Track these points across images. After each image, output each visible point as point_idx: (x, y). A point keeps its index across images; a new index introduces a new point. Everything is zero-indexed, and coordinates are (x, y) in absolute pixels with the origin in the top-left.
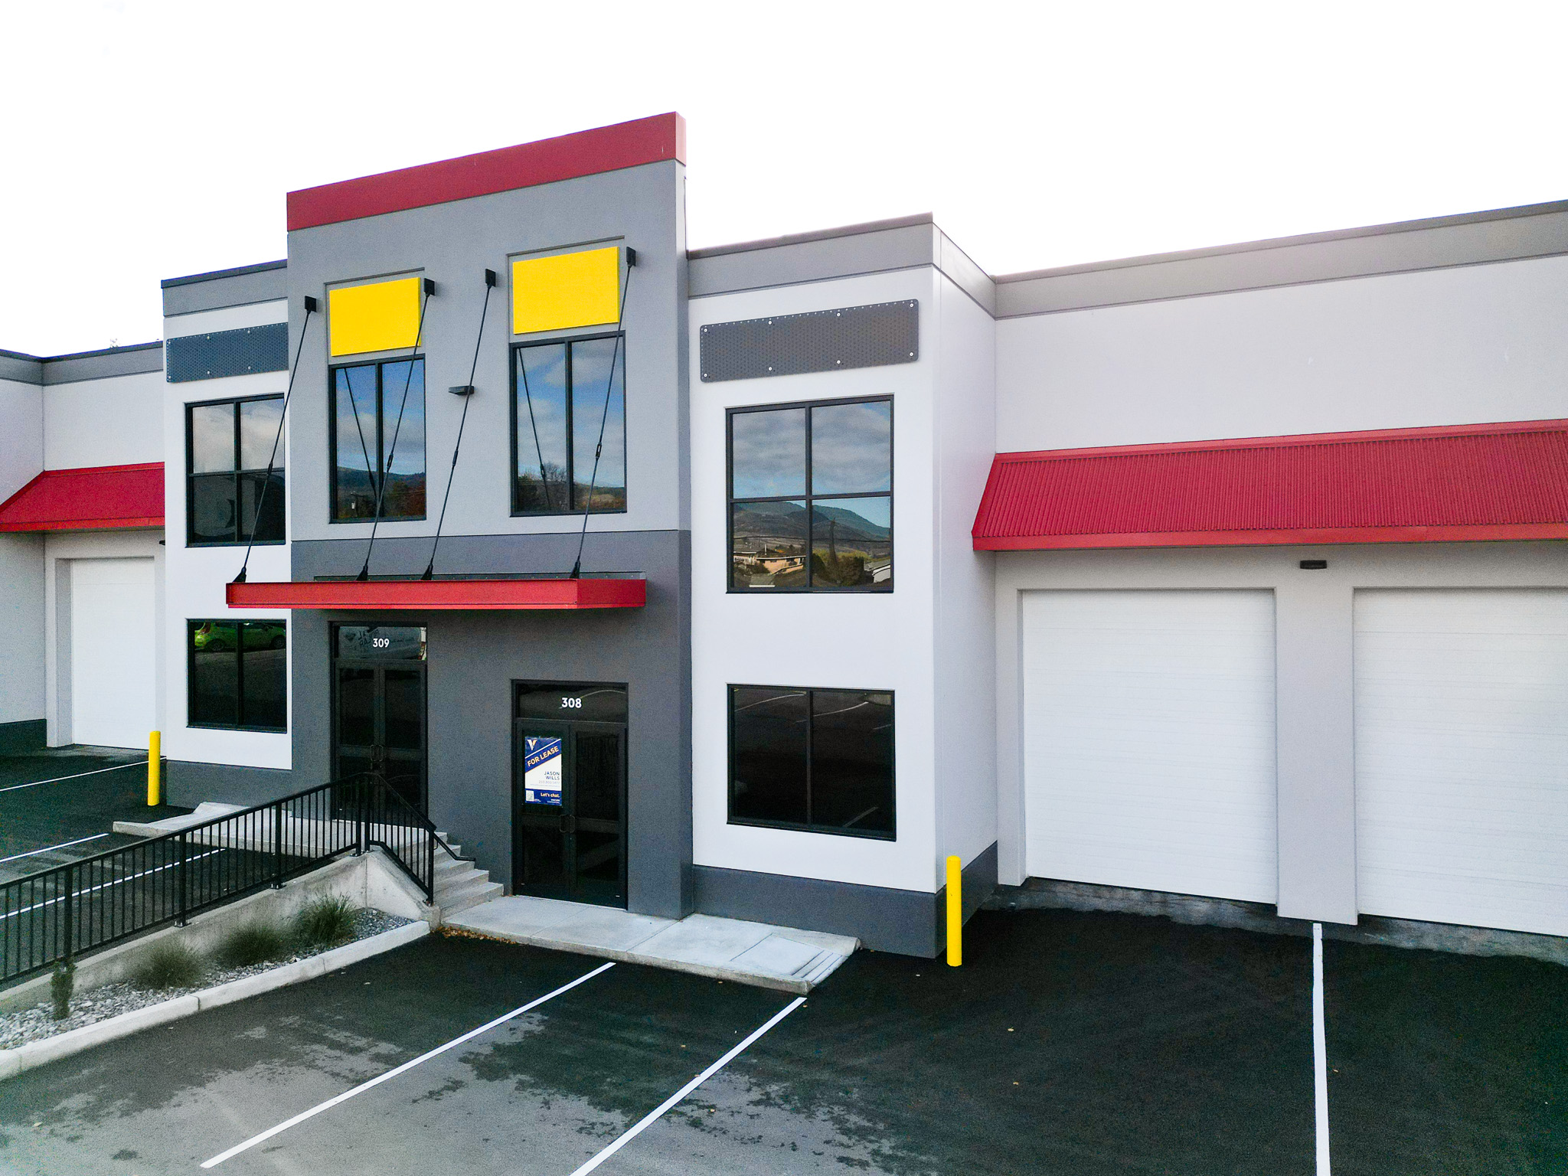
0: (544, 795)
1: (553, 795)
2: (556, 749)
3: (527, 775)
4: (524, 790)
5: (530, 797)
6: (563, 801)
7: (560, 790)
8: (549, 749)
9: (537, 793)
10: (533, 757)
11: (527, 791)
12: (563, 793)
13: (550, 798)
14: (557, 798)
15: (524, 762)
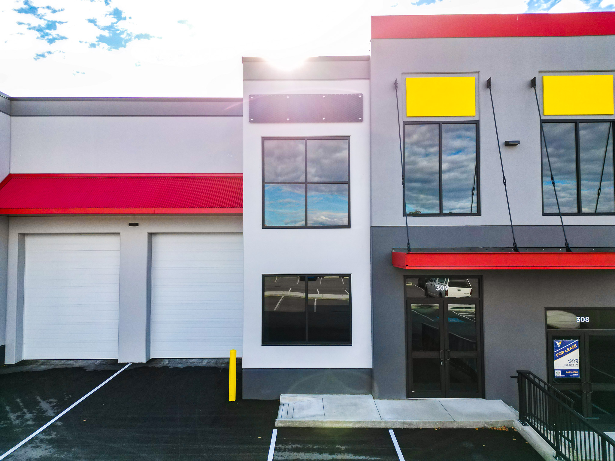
0: (568, 372)
1: (574, 372)
2: (575, 346)
3: (556, 362)
4: (553, 371)
5: (558, 374)
6: (580, 375)
7: (578, 368)
8: (571, 346)
9: (563, 372)
10: (560, 351)
11: (556, 371)
12: (580, 371)
13: (572, 374)
14: (576, 374)
15: (553, 354)
